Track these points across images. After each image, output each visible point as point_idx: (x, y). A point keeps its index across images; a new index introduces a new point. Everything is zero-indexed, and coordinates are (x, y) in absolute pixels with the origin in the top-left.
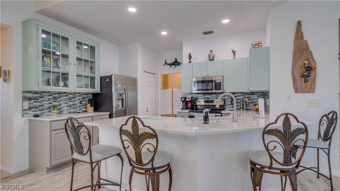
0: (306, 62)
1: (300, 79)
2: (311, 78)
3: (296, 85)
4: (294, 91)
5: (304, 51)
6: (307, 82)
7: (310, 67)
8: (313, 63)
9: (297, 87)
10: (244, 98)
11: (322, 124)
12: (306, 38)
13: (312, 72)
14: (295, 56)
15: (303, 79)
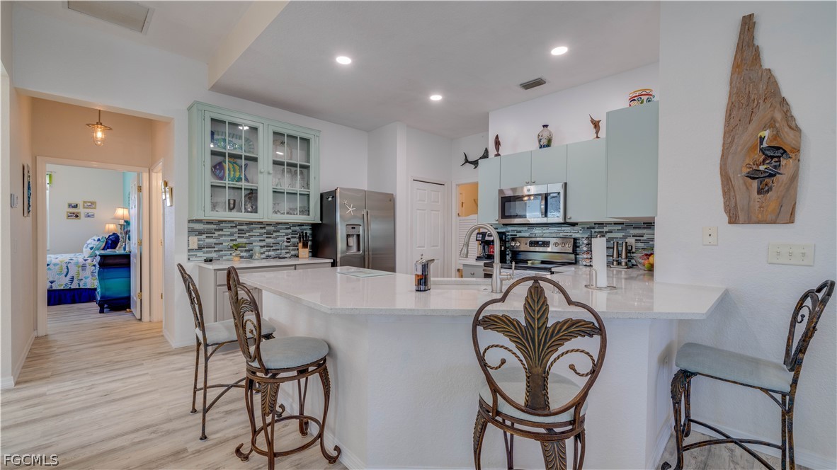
0: (766, 133)
1: (745, 183)
2: (782, 179)
3: (733, 201)
4: (726, 218)
5: (761, 101)
6: (768, 191)
7: (778, 148)
8: (791, 133)
9: (736, 206)
10: (625, 237)
11: (799, 319)
12: (768, 61)
13: (783, 162)
14: (732, 120)
15: (755, 184)
